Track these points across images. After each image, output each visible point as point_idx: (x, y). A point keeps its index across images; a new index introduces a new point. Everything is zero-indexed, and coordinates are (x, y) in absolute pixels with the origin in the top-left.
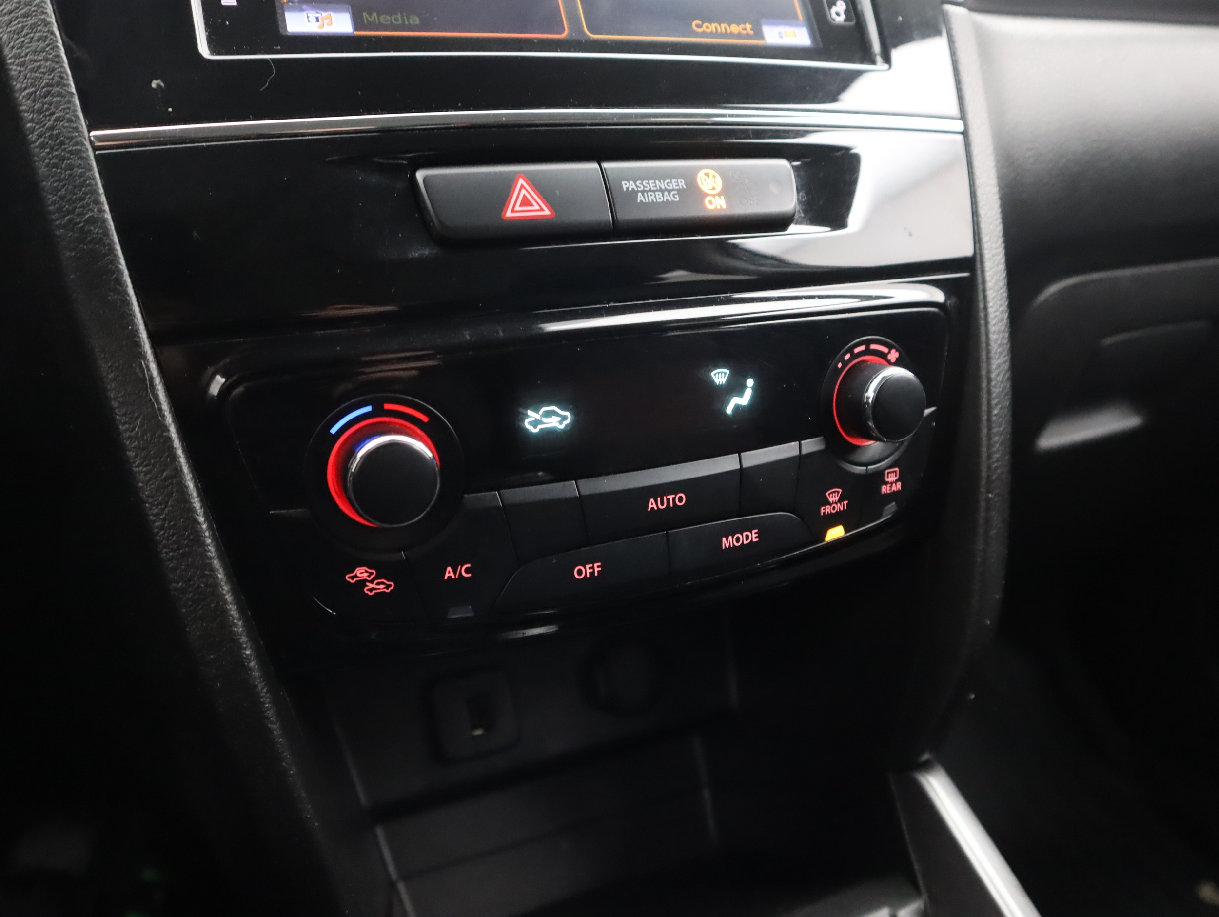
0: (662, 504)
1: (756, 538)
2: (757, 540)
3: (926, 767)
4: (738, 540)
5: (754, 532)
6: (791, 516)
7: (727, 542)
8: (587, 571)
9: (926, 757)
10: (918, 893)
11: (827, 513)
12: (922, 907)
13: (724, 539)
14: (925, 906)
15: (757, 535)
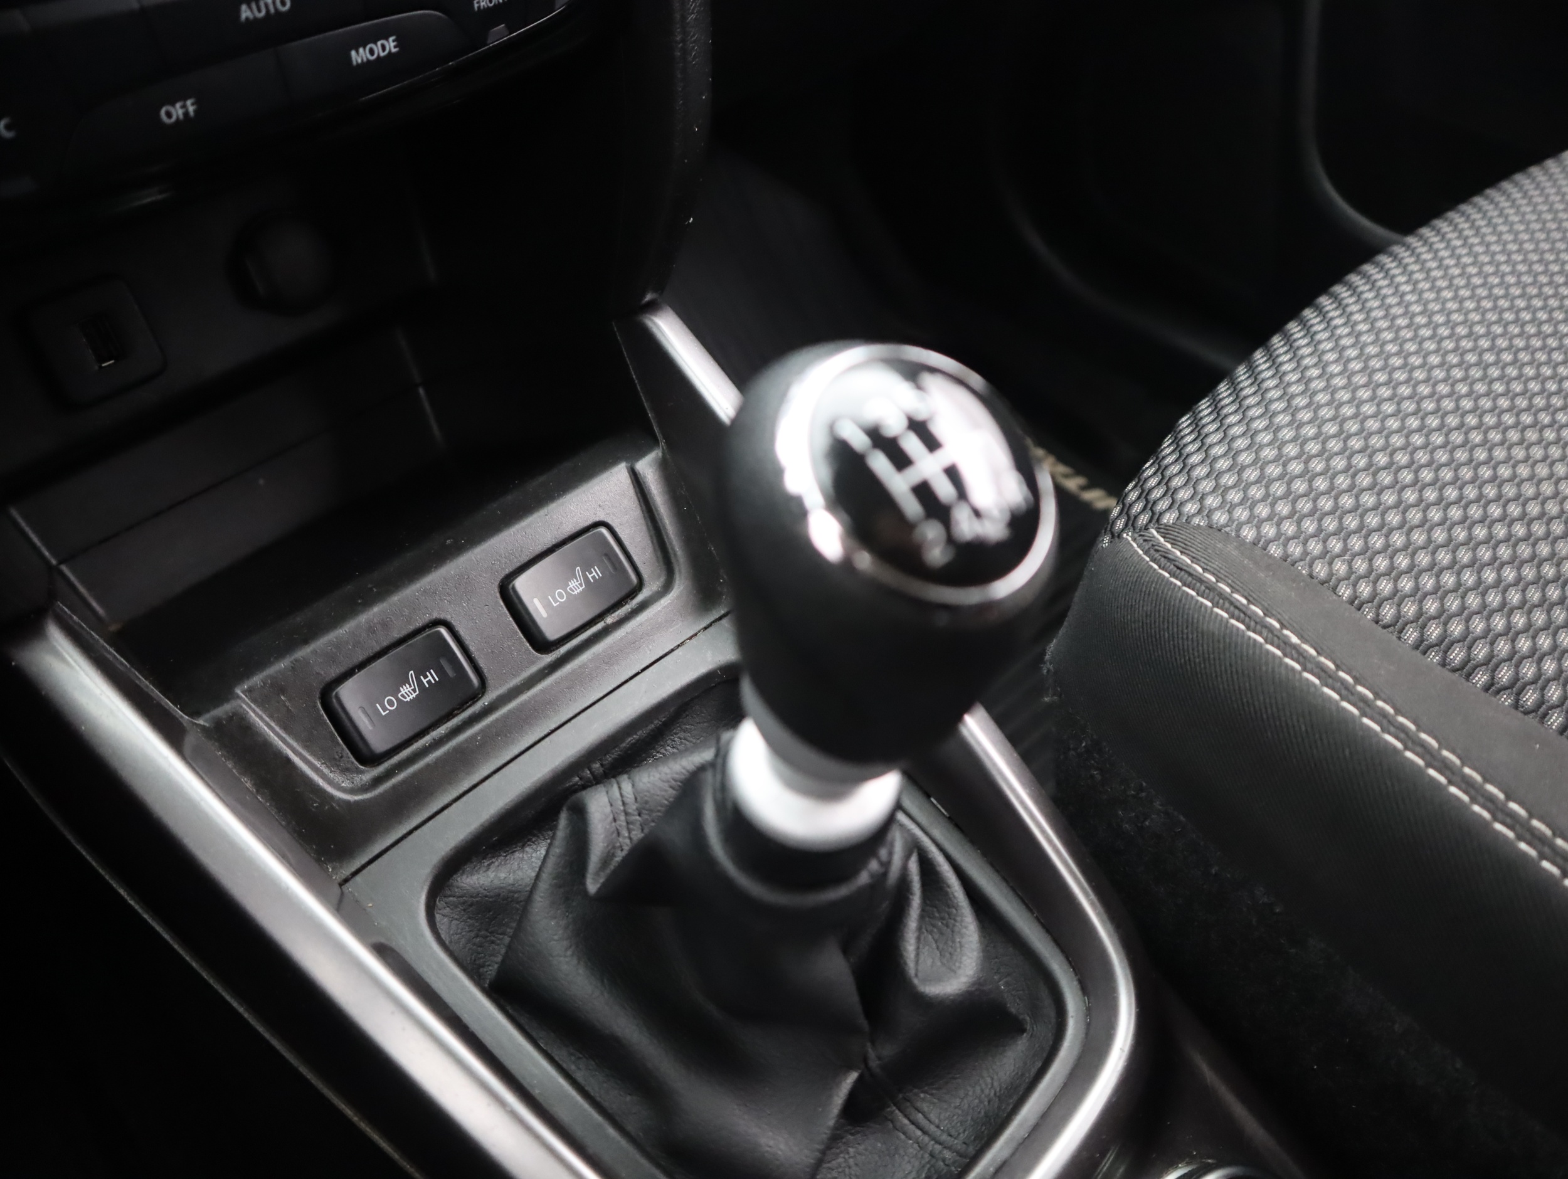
0: (259, 10)
1: (395, 47)
2: (397, 49)
3: (653, 307)
4: (372, 52)
5: (391, 39)
6: (435, 15)
7: (359, 56)
8: (178, 111)
9: (648, 297)
10: (655, 442)
11: (482, 7)
12: (660, 454)
13: (353, 53)
14: (663, 453)
15: (395, 43)
